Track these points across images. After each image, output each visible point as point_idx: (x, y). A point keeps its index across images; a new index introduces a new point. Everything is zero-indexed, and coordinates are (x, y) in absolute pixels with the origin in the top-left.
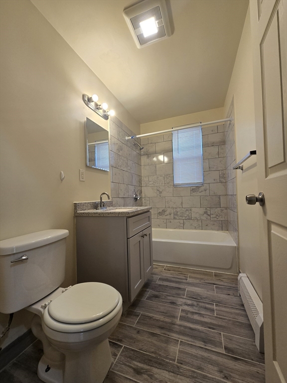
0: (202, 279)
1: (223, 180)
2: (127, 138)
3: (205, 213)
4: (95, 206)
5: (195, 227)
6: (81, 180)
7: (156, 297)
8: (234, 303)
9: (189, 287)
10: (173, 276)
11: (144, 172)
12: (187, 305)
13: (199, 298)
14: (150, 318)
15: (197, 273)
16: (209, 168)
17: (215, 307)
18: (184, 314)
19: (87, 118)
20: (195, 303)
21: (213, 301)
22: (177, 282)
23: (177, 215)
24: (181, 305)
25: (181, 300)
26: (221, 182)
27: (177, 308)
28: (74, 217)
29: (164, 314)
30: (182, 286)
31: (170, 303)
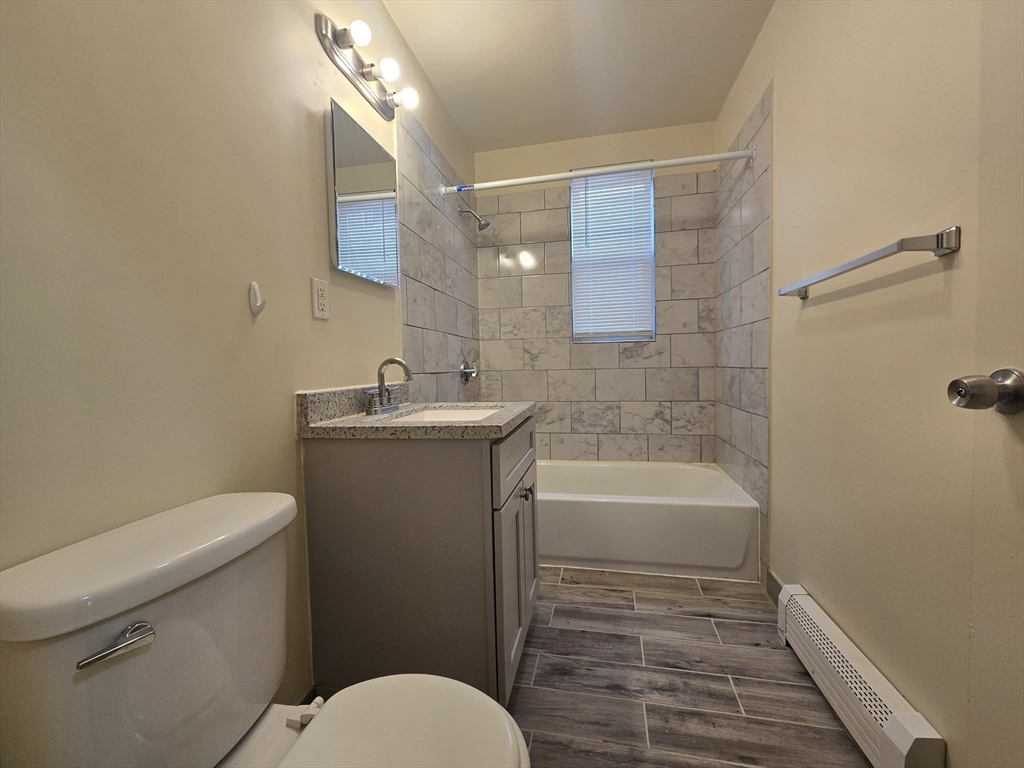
0: (672, 602)
1: (707, 326)
2: (443, 190)
3: (657, 415)
4: (365, 402)
5: (631, 455)
6: (318, 314)
7: (563, 671)
8: (780, 671)
9: (647, 631)
10: (590, 600)
11: (484, 298)
12: (656, 689)
13: (683, 664)
14: (565, 747)
15: (655, 586)
16: (673, 291)
17: (735, 690)
18: (659, 723)
19: (333, 101)
20: (678, 681)
21: (722, 669)
22: (608, 618)
23: (580, 421)
24: (641, 692)
25: (636, 674)
26: (702, 331)
27: (632, 704)
28: (298, 443)
29: (600, 726)
30: (626, 630)
31: (608, 687)
